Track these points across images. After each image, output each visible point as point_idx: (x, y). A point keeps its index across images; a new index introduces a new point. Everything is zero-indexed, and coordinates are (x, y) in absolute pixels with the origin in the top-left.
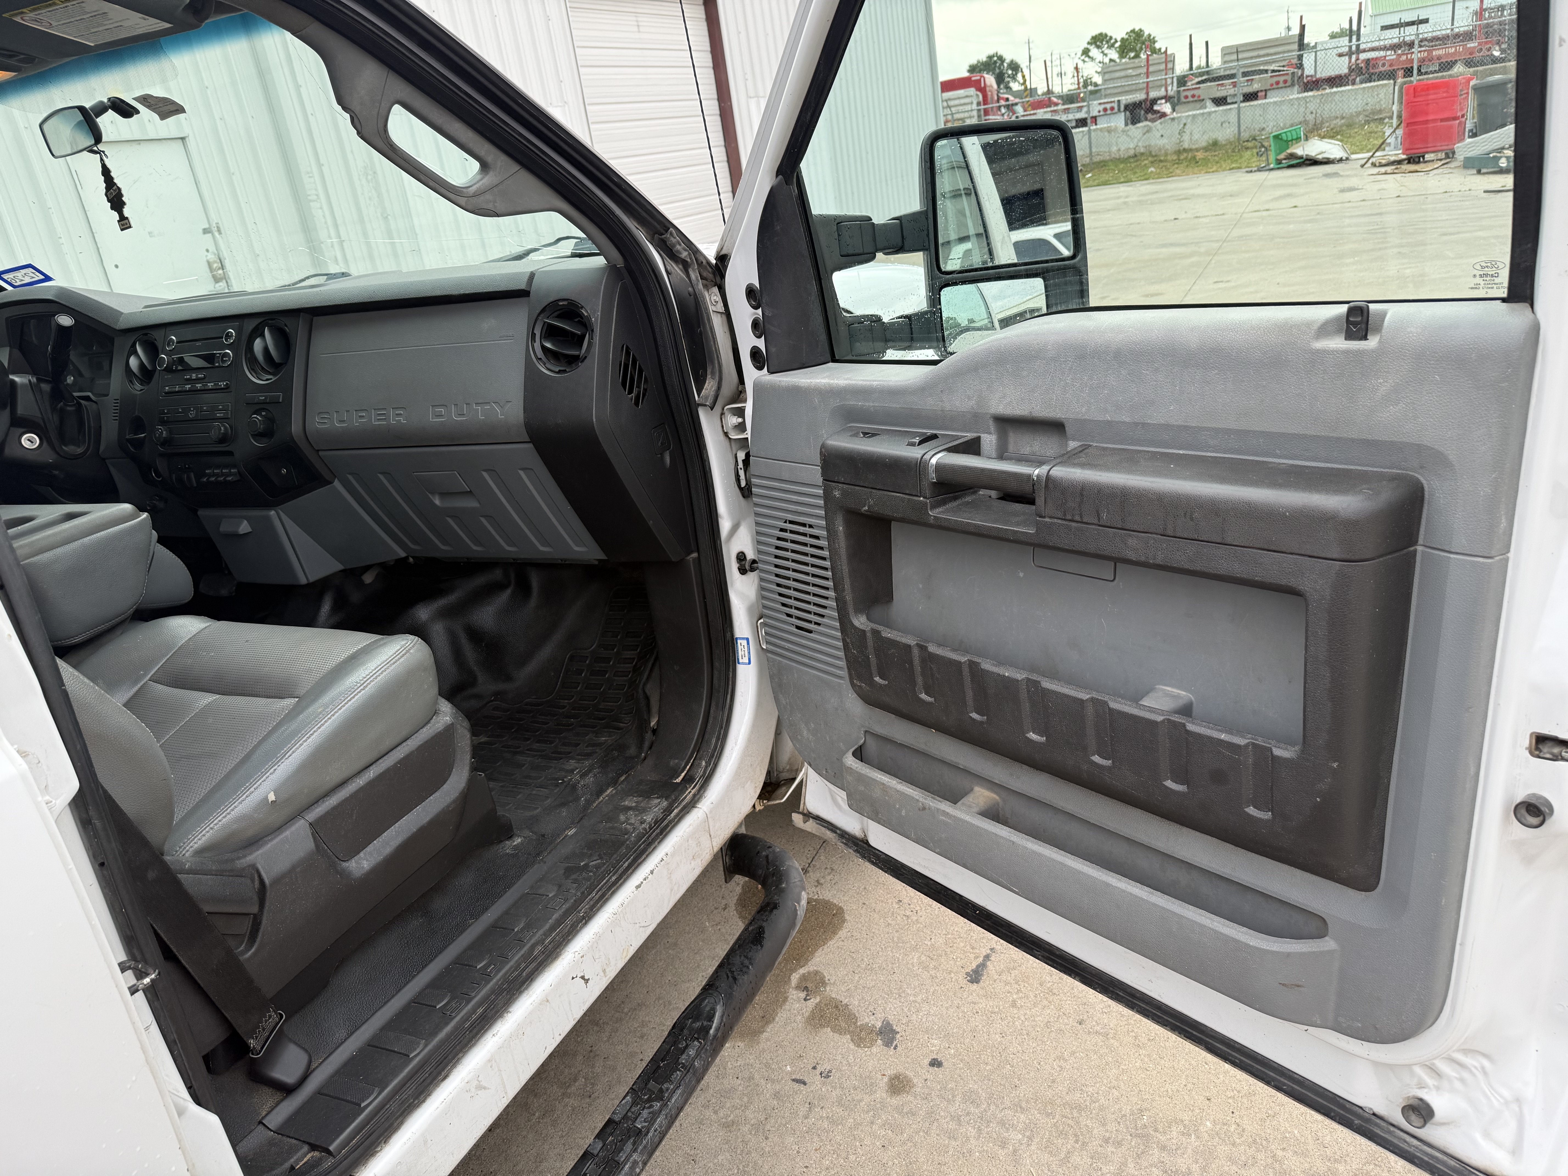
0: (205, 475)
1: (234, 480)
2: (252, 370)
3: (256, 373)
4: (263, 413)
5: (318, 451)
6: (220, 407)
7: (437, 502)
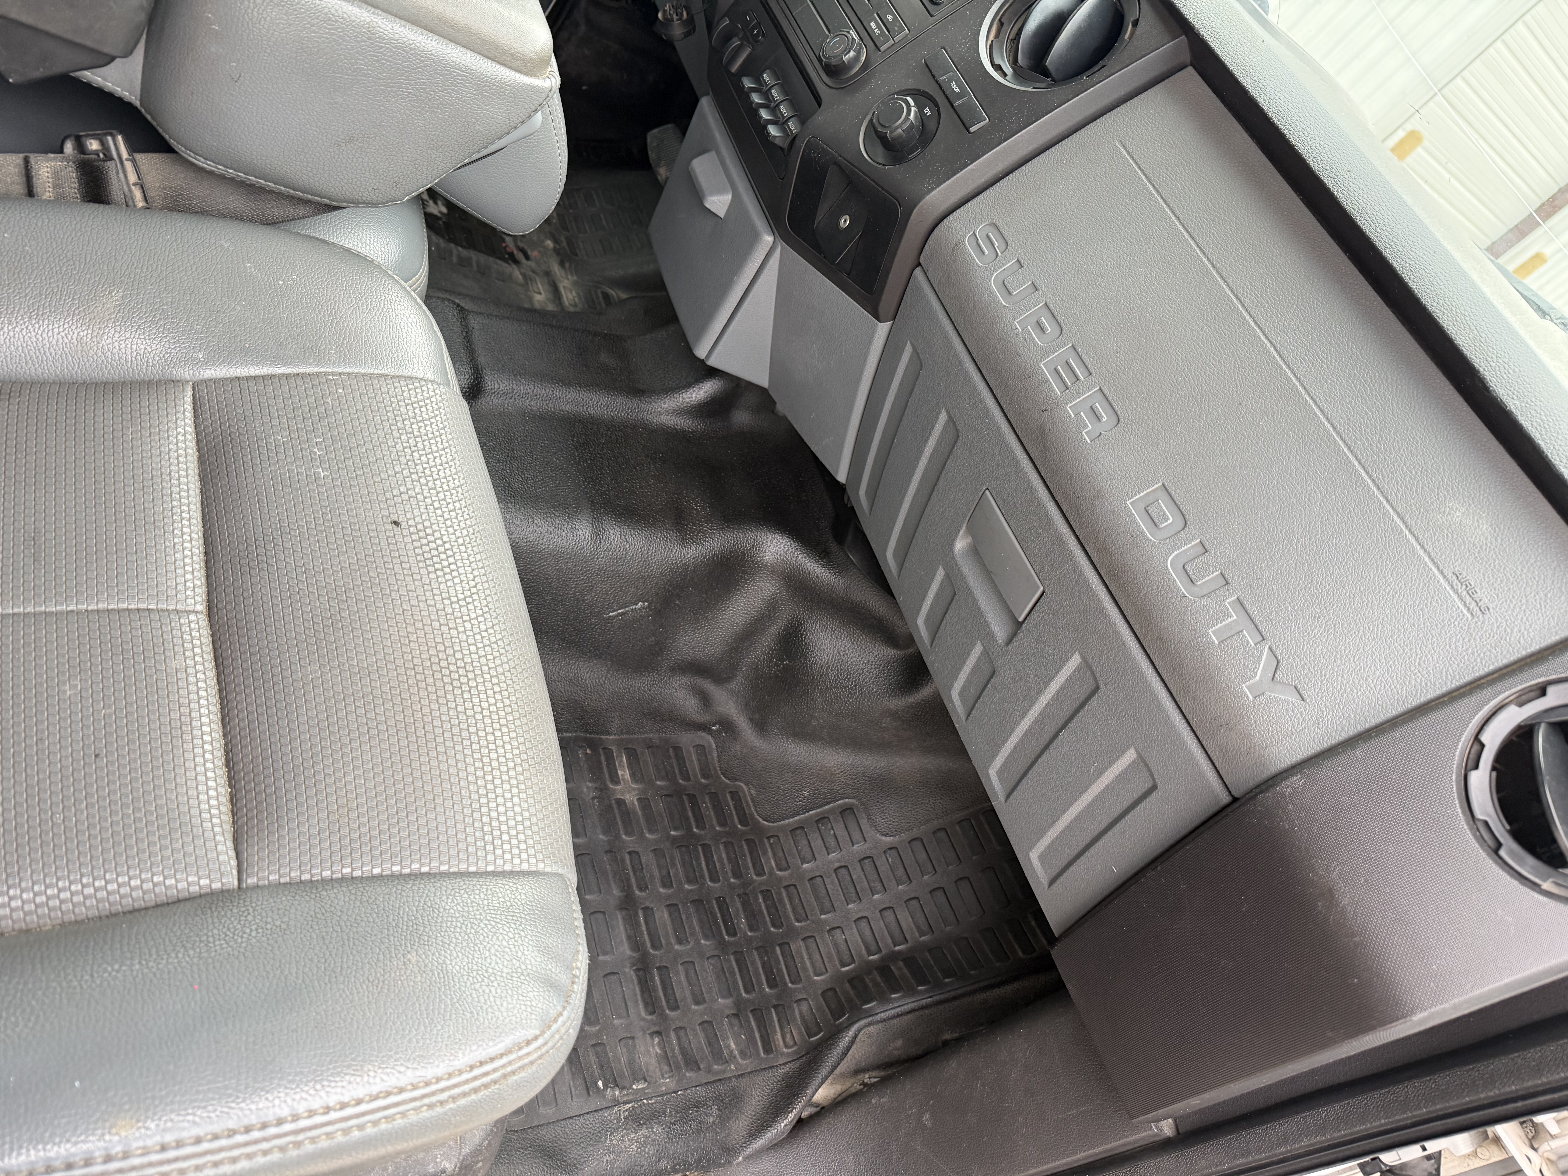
0: (758, 79)
1: (777, 142)
2: (1000, 22)
3: (997, 36)
4: (927, 111)
5: (919, 264)
6: (890, 17)
7: (961, 544)
